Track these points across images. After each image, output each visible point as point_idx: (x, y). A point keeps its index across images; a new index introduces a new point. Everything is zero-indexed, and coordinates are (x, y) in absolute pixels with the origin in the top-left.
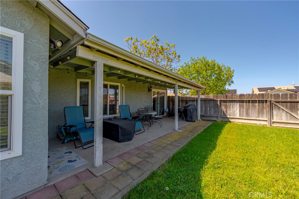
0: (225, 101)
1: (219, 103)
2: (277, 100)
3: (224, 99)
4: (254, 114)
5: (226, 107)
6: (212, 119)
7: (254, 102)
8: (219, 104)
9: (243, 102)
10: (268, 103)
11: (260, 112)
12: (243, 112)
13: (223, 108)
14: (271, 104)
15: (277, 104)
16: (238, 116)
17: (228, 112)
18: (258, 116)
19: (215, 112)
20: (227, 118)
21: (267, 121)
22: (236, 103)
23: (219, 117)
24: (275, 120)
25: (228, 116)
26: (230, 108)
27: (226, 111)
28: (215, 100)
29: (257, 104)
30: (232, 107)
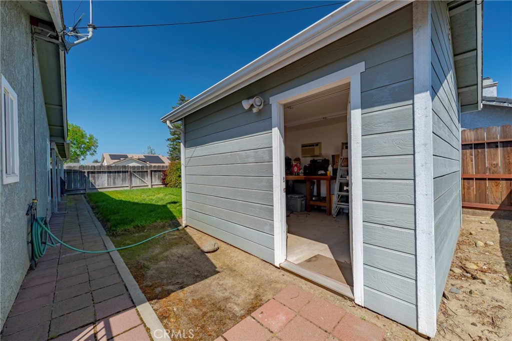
0: (93, 173)
1: (86, 174)
2: (134, 171)
3: (92, 171)
4: (119, 182)
5: (94, 178)
6: (78, 192)
7: (119, 172)
8: (87, 176)
9: (110, 172)
10: (129, 173)
11: (124, 180)
12: (111, 181)
13: (91, 179)
14: (131, 173)
15: (134, 173)
16: (106, 186)
17: (97, 183)
18: (122, 184)
19: (82, 185)
20: (96, 189)
21: (128, 187)
22: (104, 174)
23: (87, 189)
24: (133, 185)
25: (97, 187)
26: (98, 179)
27: (95, 182)
28: (82, 172)
29: (121, 174)
30: (100, 178)
